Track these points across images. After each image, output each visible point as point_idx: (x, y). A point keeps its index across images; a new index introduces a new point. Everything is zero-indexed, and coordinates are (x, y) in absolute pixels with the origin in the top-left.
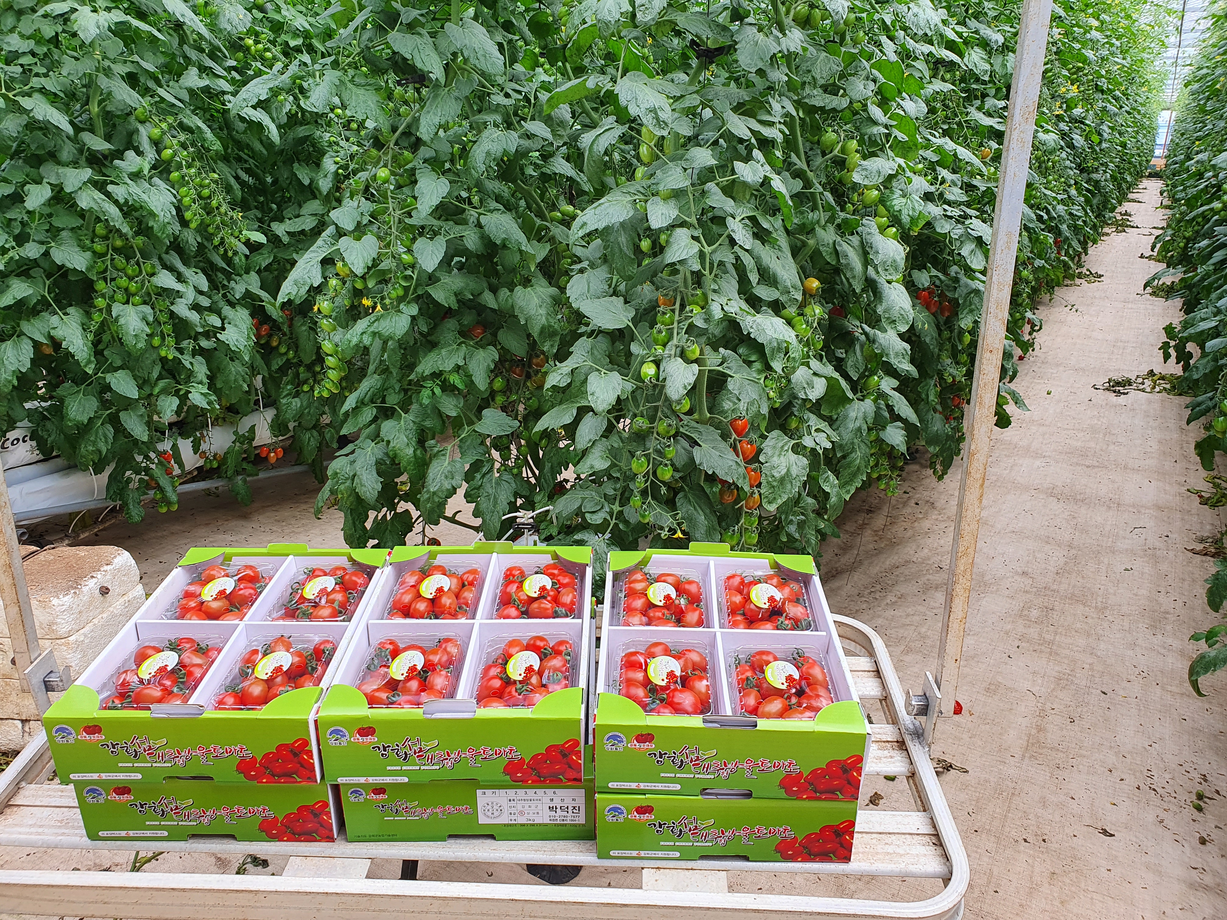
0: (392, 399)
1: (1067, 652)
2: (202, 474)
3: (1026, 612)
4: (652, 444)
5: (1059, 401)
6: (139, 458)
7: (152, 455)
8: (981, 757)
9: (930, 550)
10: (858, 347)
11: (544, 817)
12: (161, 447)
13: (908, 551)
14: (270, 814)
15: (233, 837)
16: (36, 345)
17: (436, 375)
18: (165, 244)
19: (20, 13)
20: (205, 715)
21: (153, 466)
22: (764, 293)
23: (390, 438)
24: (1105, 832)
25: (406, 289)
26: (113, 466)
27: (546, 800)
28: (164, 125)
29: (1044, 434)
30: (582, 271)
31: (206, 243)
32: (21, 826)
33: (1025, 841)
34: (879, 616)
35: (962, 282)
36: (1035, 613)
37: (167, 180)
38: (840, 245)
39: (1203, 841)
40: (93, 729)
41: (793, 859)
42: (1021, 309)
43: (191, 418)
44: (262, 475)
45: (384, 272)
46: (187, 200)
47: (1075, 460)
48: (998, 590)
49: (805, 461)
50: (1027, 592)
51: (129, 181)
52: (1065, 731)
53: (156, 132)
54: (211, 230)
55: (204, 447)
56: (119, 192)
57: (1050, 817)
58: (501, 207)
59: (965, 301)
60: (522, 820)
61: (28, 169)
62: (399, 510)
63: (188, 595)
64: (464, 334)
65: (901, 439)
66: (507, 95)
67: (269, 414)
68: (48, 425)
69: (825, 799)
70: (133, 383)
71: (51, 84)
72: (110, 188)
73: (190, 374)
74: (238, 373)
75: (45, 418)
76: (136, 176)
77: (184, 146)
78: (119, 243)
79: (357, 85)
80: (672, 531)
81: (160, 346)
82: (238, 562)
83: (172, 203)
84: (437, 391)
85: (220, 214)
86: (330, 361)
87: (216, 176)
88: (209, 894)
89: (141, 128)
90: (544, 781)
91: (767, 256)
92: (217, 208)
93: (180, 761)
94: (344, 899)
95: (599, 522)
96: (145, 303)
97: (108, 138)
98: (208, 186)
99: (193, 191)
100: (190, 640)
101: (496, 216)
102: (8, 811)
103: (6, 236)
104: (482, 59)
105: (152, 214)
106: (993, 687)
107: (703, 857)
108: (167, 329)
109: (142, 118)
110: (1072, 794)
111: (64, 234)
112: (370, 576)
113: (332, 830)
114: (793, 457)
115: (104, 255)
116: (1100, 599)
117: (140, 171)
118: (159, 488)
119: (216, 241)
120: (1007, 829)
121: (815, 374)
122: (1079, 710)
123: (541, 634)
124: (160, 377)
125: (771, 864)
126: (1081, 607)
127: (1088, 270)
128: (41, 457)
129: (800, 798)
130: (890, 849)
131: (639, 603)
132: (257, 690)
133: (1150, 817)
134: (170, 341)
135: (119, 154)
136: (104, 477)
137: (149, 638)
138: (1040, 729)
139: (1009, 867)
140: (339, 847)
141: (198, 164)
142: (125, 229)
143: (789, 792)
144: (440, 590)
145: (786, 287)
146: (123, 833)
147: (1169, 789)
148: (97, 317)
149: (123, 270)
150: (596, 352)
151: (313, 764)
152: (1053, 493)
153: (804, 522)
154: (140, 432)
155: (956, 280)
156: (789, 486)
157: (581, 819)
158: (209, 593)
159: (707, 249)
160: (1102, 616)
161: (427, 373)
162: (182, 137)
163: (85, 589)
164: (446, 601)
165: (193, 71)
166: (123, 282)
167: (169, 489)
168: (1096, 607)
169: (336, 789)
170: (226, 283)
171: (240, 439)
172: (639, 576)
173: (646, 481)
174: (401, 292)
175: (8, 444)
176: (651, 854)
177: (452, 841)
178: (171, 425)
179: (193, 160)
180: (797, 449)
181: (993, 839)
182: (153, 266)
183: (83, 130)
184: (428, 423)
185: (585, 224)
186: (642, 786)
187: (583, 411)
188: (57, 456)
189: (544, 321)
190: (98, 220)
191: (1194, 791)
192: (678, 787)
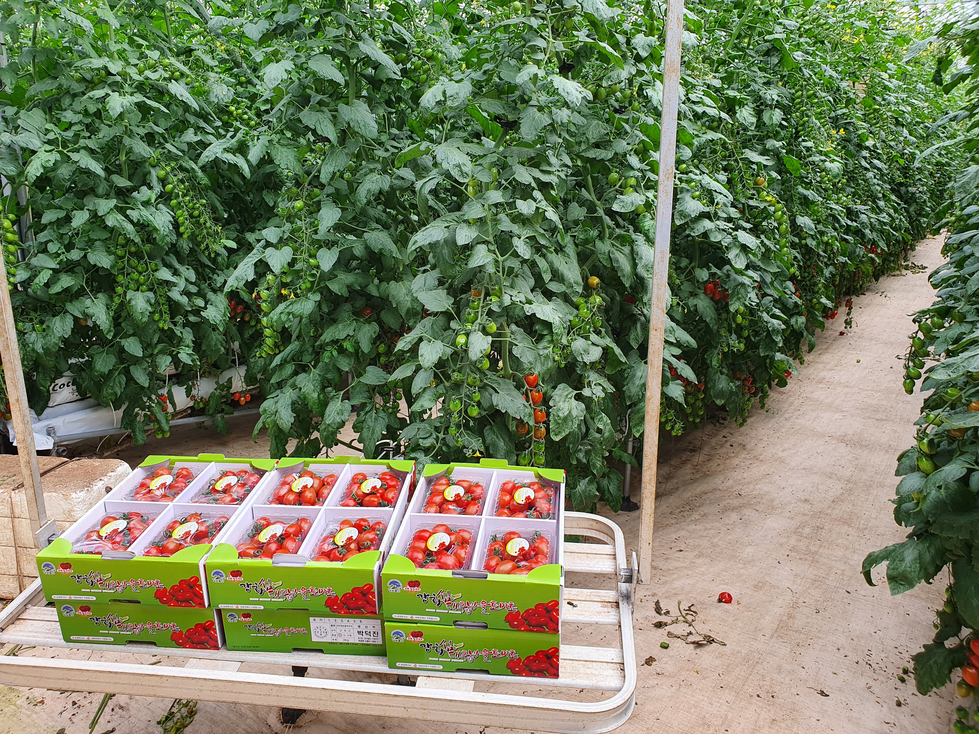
0: (307, 358)
1: (826, 561)
2: (193, 411)
3: (800, 530)
4: (464, 390)
5: (865, 368)
6: (145, 399)
7: (154, 397)
8: (739, 635)
9: (735, 481)
10: (639, 326)
11: (355, 639)
12: (160, 392)
13: (717, 481)
14: (178, 628)
15: (154, 644)
16: (76, 319)
17: (335, 342)
18: (165, 249)
19: (75, 96)
20: (135, 559)
21: (153, 405)
22: (554, 287)
23: (302, 386)
24: (822, 693)
25: (312, 283)
26: (127, 404)
27: (356, 626)
28: (168, 169)
29: (847, 394)
30: (425, 271)
31: (196, 248)
32: (24, 631)
33: (758, 696)
34: (683, 529)
35: (732, 278)
36: (807, 530)
37: (168, 205)
38: (613, 254)
39: (899, 704)
40: (66, 565)
41: (519, 674)
42: (817, 296)
43: (185, 372)
44: (236, 414)
45: (298, 271)
46: (181, 219)
47: (868, 414)
48: (782, 512)
49: (583, 406)
50: (804, 515)
51: (141, 207)
52: (809, 620)
53: (162, 173)
54: (199, 239)
55: (194, 392)
56: (134, 214)
57: (782, 680)
58: (380, 227)
59: (734, 291)
60: (340, 640)
61: (76, 200)
62: (312, 437)
63: (143, 485)
64: (357, 314)
65: (680, 393)
66: (387, 150)
67: (242, 371)
68: (83, 374)
69: (537, 631)
70: (140, 346)
71: (91, 144)
72: (129, 212)
73: (181, 340)
74: (217, 339)
75: (83, 370)
76: (146, 204)
77: (182, 181)
78: (133, 249)
79: (282, 145)
80: (474, 452)
81: (159, 320)
82: (178, 465)
83: (170, 221)
84: (335, 353)
85: (206, 228)
86: (267, 332)
87: (204, 201)
88: (132, 677)
89: (153, 171)
90: (352, 613)
91: (558, 261)
92: (205, 224)
93: (120, 589)
94: (217, 683)
95: (428, 445)
96: (150, 290)
97: (130, 179)
98: (198, 209)
99: (186, 213)
100: (137, 515)
101: (376, 233)
102: (17, 622)
103: (59, 245)
104: (363, 128)
105: (156, 229)
106: (761, 585)
107: (459, 670)
108: (165, 308)
109: (154, 164)
110: (804, 664)
111: (97, 243)
112: (261, 476)
113: (217, 641)
114: (574, 402)
115: (123, 257)
116: (863, 522)
117: (149, 200)
118: (158, 421)
119: (203, 247)
120: (746, 687)
121: (593, 344)
122: (825, 604)
123: (365, 517)
124: (159, 342)
125: (505, 677)
126: (846, 527)
127: (913, 263)
128: (79, 397)
129: (519, 630)
130: (589, 671)
131: (438, 499)
132: (171, 546)
133: (862, 683)
134: (167, 317)
135: (136, 189)
136: (120, 412)
137: (112, 511)
138: (790, 616)
139: (741, 714)
140: (222, 654)
141: (191, 193)
142: (137, 240)
143: (512, 625)
144: (305, 487)
145: (570, 283)
146: (86, 638)
147: (882, 665)
148: (117, 300)
149: (135, 268)
150: (435, 327)
151: (202, 594)
152: (843, 440)
153: (590, 450)
154: (143, 380)
155: (728, 276)
156: (570, 423)
157: (379, 641)
158: (154, 484)
159: (500, 259)
160: (861, 535)
161: (327, 340)
162: (181, 176)
163: (95, 488)
164: (309, 494)
165: (191, 131)
166: (135, 276)
167: (163, 421)
168: (858, 528)
169: (219, 612)
170: (211, 275)
171: (220, 387)
172: (444, 481)
173: (460, 417)
174: (309, 285)
175: (57, 388)
176: (423, 666)
177: (295, 653)
178: (171, 377)
179: (188, 191)
180: (579, 397)
181: (733, 693)
182: (156, 265)
183: (114, 173)
184: (329, 376)
185: (416, 242)
186: (415, 617)
187: (419, 368)
188: (90, 397)
189: (409, 305)
190: (120, 234)
191: (902, 667)
192: (438, 619)
